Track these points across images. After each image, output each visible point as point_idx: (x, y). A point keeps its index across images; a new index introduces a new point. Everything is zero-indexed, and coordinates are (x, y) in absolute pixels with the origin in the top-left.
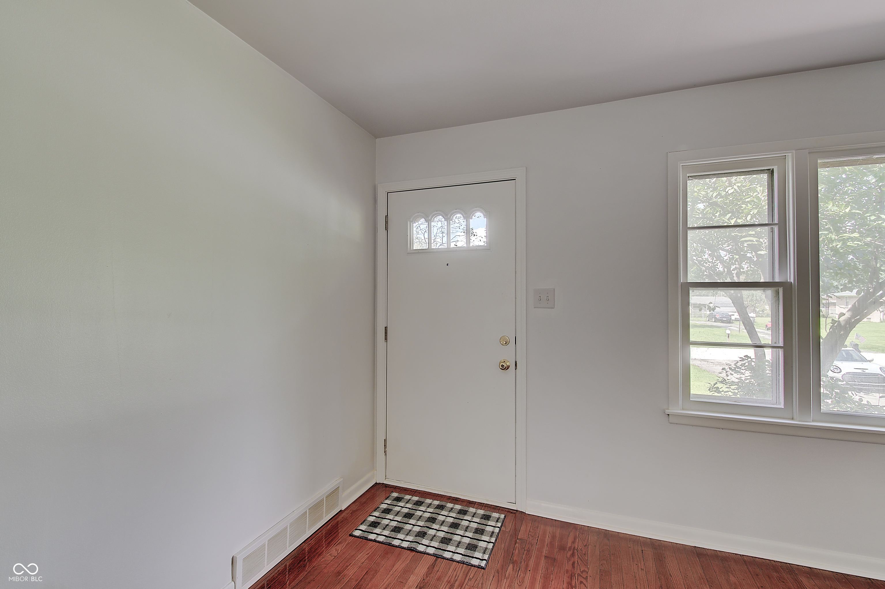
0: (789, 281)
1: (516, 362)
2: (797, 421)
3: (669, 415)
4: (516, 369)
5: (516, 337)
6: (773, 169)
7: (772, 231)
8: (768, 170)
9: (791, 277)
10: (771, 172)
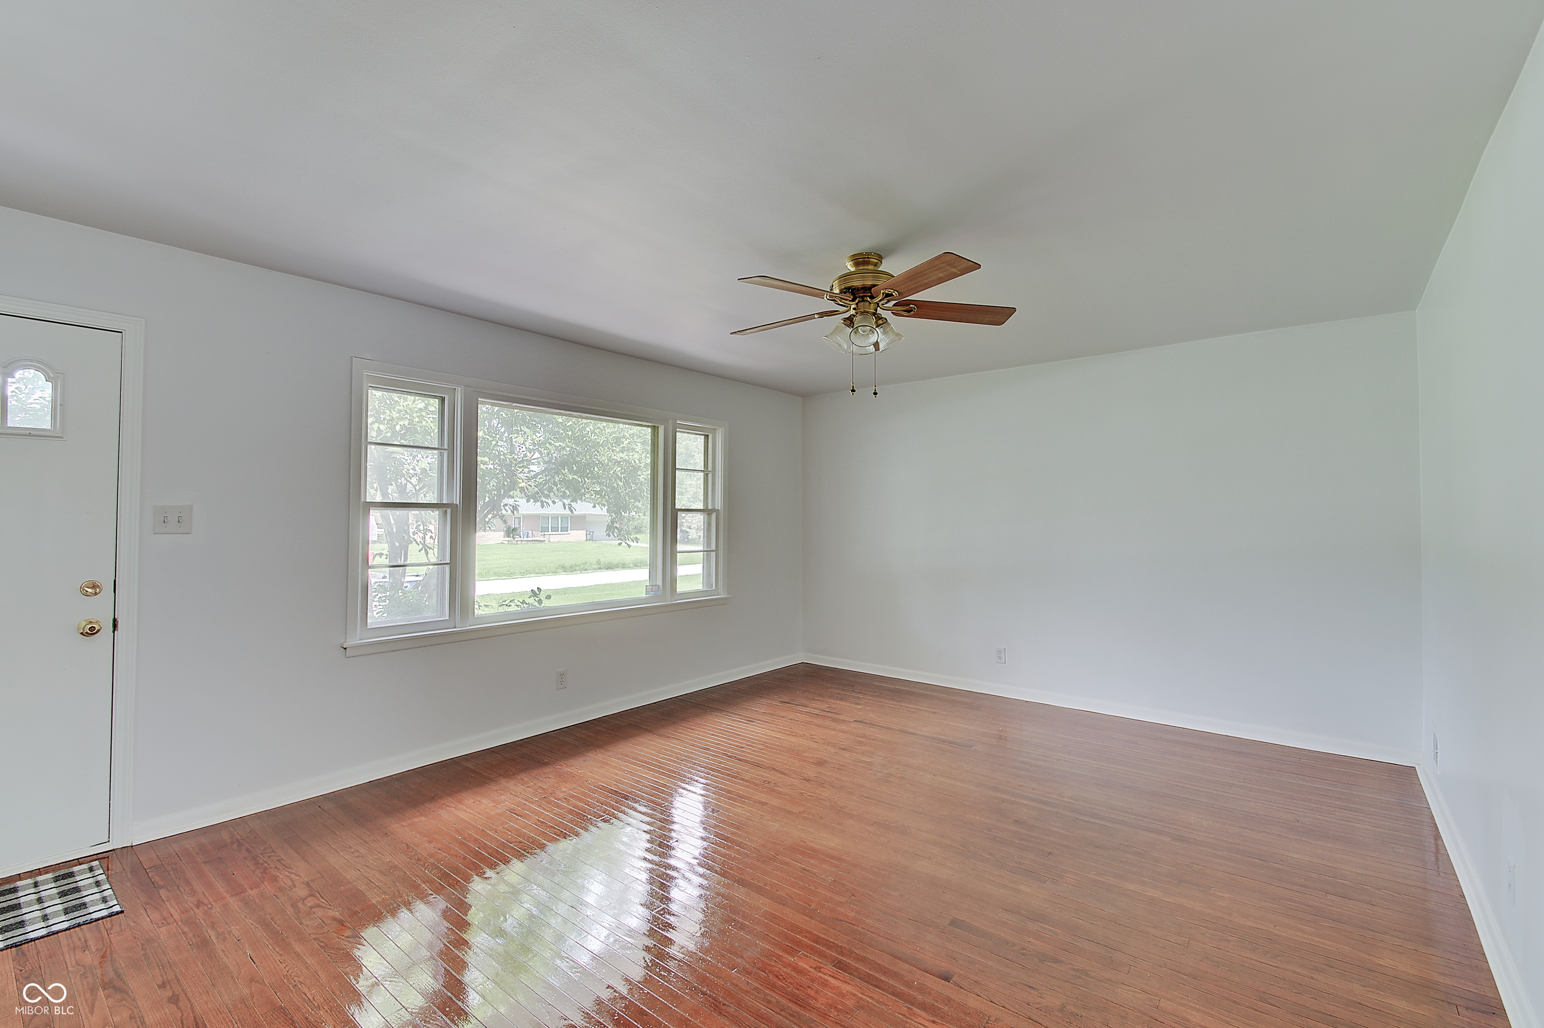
0: (455, 503)
1: (115, 620)
2: (458, 628)
3: (345, 648)
4: (114, 632)
5: (115, 581)
6: (444, 397)
7: (441, 455)
8: (440, 397)
9: (457, 499)
10: (443, 400)
